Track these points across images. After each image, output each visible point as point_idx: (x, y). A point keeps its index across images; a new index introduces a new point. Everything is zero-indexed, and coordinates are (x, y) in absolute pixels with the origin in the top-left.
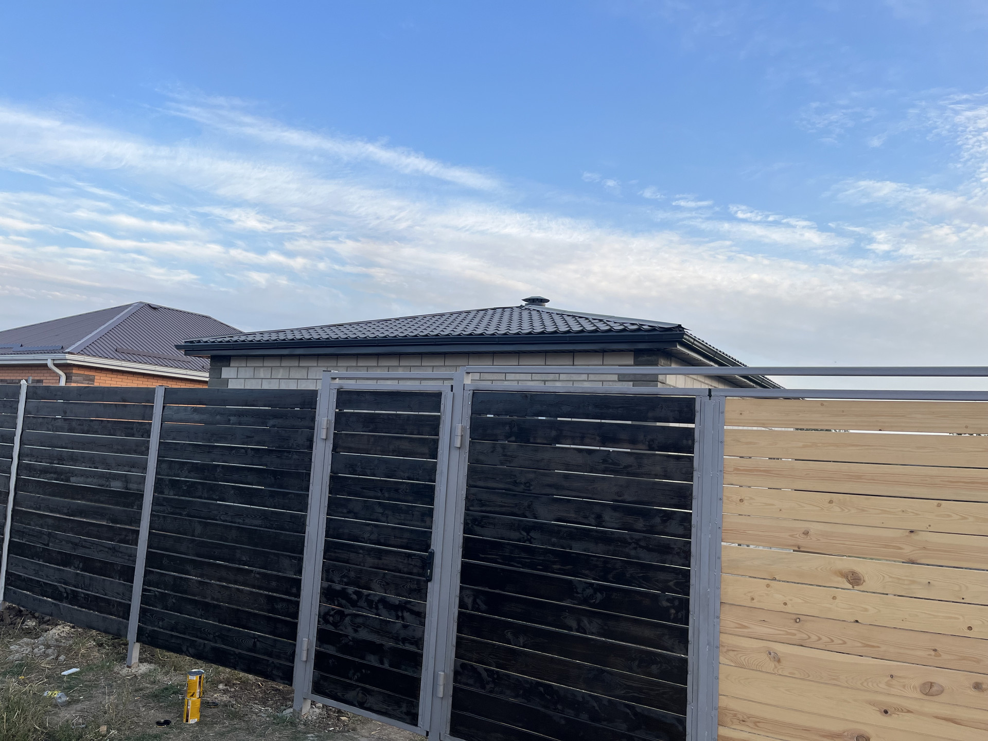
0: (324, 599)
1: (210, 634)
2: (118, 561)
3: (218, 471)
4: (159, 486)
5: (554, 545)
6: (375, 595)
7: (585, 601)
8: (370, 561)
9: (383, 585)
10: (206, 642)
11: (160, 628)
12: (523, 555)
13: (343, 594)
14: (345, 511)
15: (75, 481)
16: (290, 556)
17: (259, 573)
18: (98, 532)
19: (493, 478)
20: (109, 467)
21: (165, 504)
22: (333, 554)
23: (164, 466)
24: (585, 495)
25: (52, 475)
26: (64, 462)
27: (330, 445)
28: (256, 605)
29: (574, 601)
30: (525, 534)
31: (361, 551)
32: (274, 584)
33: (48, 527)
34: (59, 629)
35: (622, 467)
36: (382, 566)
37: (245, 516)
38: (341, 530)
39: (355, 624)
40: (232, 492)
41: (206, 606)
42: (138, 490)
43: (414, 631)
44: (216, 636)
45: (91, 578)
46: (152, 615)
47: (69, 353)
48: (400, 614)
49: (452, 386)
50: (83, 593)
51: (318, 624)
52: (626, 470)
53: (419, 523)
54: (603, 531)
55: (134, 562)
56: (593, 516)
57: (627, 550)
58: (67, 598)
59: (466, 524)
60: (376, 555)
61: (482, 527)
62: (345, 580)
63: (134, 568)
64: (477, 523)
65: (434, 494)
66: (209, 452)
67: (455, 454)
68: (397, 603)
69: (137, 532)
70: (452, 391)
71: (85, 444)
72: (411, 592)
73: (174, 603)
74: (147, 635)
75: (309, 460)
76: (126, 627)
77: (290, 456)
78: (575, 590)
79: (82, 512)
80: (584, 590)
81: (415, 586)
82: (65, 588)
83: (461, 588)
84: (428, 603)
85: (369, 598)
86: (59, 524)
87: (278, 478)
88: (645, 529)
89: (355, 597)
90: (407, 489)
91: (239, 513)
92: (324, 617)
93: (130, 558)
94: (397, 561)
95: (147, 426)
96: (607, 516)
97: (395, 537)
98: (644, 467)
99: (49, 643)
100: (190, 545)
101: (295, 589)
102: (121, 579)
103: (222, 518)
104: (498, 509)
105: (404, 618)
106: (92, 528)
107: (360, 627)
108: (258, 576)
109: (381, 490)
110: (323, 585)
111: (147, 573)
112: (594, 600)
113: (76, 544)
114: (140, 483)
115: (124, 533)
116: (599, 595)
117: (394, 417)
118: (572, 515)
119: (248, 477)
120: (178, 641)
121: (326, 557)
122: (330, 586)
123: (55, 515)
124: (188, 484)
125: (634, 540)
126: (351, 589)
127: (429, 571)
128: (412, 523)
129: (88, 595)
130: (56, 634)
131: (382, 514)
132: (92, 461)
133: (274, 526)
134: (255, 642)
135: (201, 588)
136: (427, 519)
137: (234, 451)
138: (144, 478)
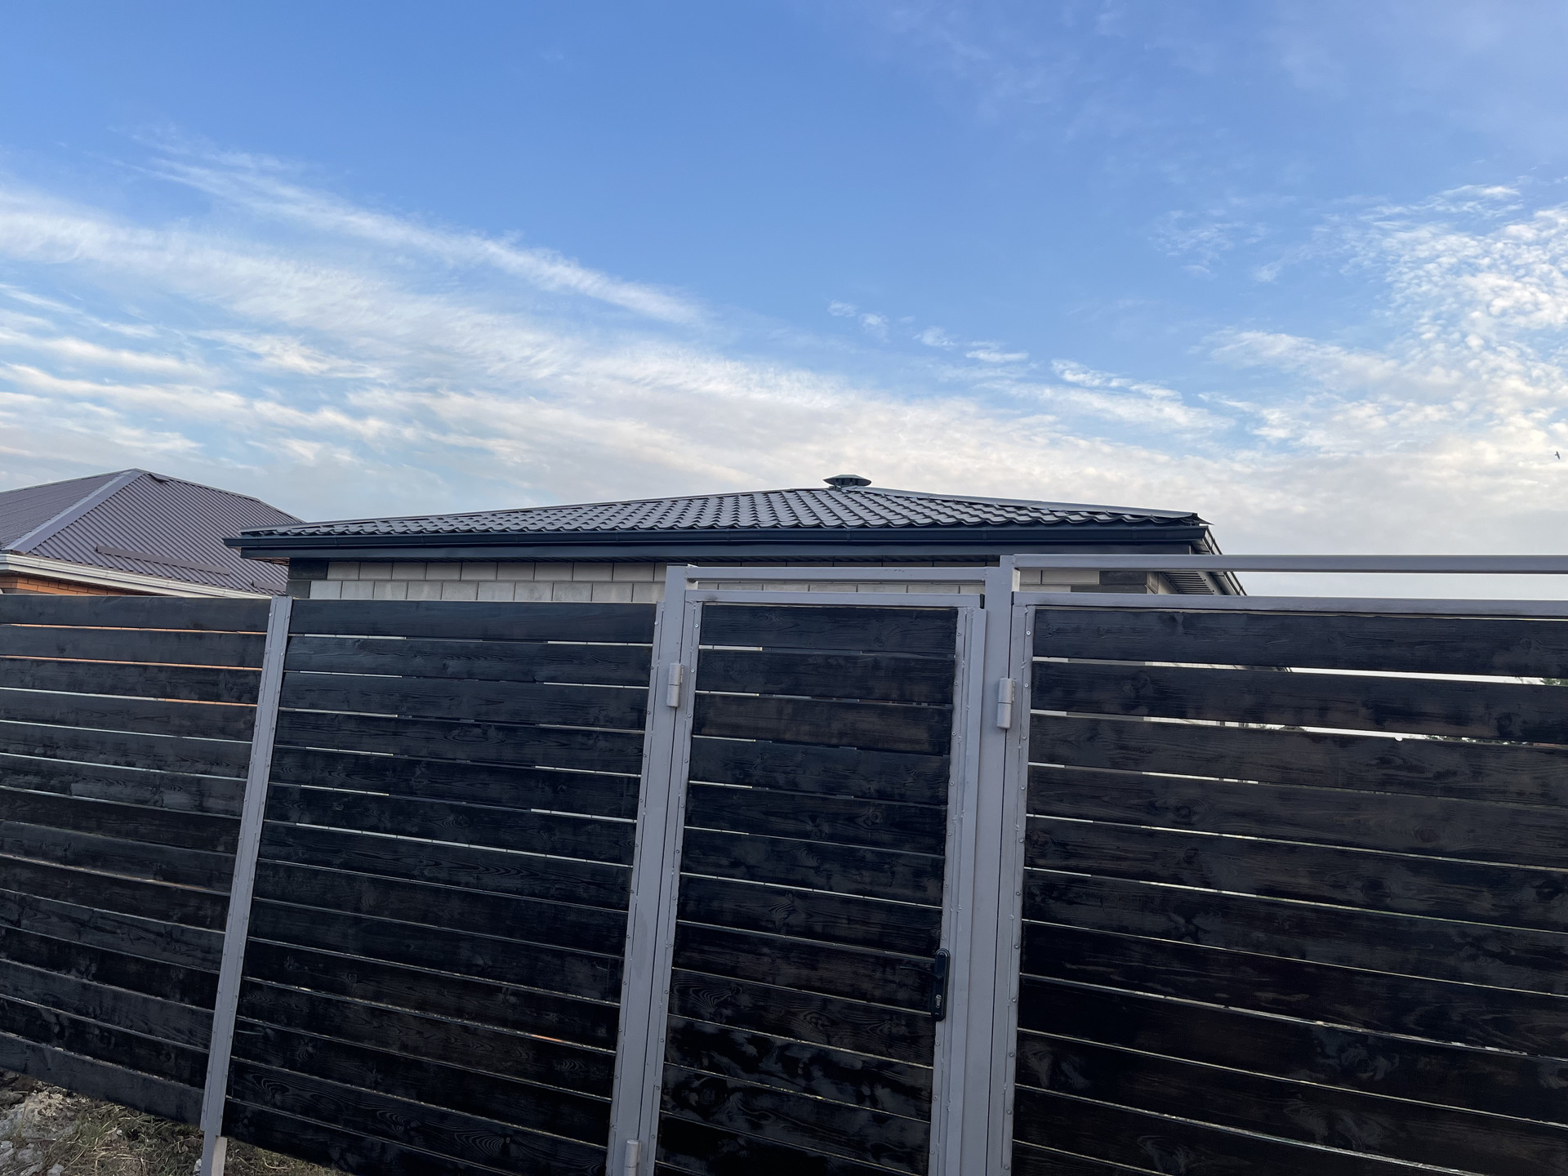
0: (675, 1054)
1: (396, 1123)
2: (181, 961)
3: (418, 772)
4: (276, 802)
5: (1257, 947)
6: (804, 1047)
7: (1346, 1074)
8: (789, 971)
9: (822, 1025)
10: (386, 1141)
11: (275, 1106)
12: (1177, 966)
13: (722, 1041)
14: (725, 862)
15: (81, 793)
16: (589, 958)
17: (516, 993)
18: (133, 898)
19: (1095, 797)
20: (160, 763)
21: (290, 841)
22: (696, 955)
23: (288, 761)
24: (1332, 836)
25: (30, 778)
26: (58, 752)
27: (687, 720)
28: (509, 1064)
29: (1318, 1075)
30: (1181, 921)
31: (766, 950)
32: (552, 1017)
33: (21, 885)
34: (41, 1102)
35: (1431, 775)
36: (818, 984)
37: (481, 868)
38: (715, 904)
39: (756, 1110)
40: (451, 818)
41: (386, 1064)
42: (226, 812)
43: (903, 1129)
44: (412, 1129)
45: (116, 995)
46: (258, 1079)
47: (12, 552)
48: (866, 1091)
49: (983, 598)
50: (99, 1027)
51: (661, 1108)
52: (1443, 783)
53: (908, 892)
54: (1385, 919)
55: (217, 964)
56: (1359, 884)
57: (1451, 961)
58: (60, 1035)
59: (1027, 895)
60: (803, 959)
61: (1071, 903)
62: (728, 1012)
63: (218, 976)
64: (1055, 894)
65: (945, 829)
66: (395, 734)
67: (995, 743)
68: (859, 1065)
69: (225, 901)
70: (982, 607)
71: (106, 715)
72: (891, 1042)
73: (310, 1055)
74: (246, 1121)
75: (636, 751)
76: (198, 1103)
77: (591, 742)
78: (1319, 1050)
79: (94, 856)
80: (1342, 1050)
81: (903, 1030)
82: (57, 1016)
83: (1021, 1038)
84: (937, 1068)
85: (787, 1053)
86: (44, 881)
87: (562, 790)
88: (1495, 914)
89: (751, 1050)
90: (877, 817)
91: (467, 861)
92: (674, 1093)
93: (207, 955)
94: (855, 973)
95: (251, 679)
96: (1396, 883)
97: (849, 920)
98: (1488, 775)
99: (23, 1135)
100: (351, 931)
101: (604, 1030)
102: (186, 999)
103: (426, 873)
104: (1109, 865)
105: (877, 1101)
106: (117, 890)
107: (766, 1118)
108: (513, 999)
109: (813, 819)
110: (674, 1023)
111: (246, 988)
112: (1372, 1074)
113: (83, 924)
114: (232, 798)
115: (193, 902)
116: (1382, 1063)
117: (842, 662)
118: (1304, 882)
119: (490, 786)
120: (321, 1138)
121: (680, 961)
122: (690, 1025)
123: (34, 861)
124: (346, 800)
125: (1469, 940)
126: (742, 1033)
127: (938, 997)
128: (889, 890)
129: (109, 1030)
130: (36, 1113)
131: (817, 869)
132: (121, 750)
133: (552, 891)
134: (505, 1146)
135: (375, 1024)
136: (930, 884)
137: (456, 732)
138: (242, 787)
